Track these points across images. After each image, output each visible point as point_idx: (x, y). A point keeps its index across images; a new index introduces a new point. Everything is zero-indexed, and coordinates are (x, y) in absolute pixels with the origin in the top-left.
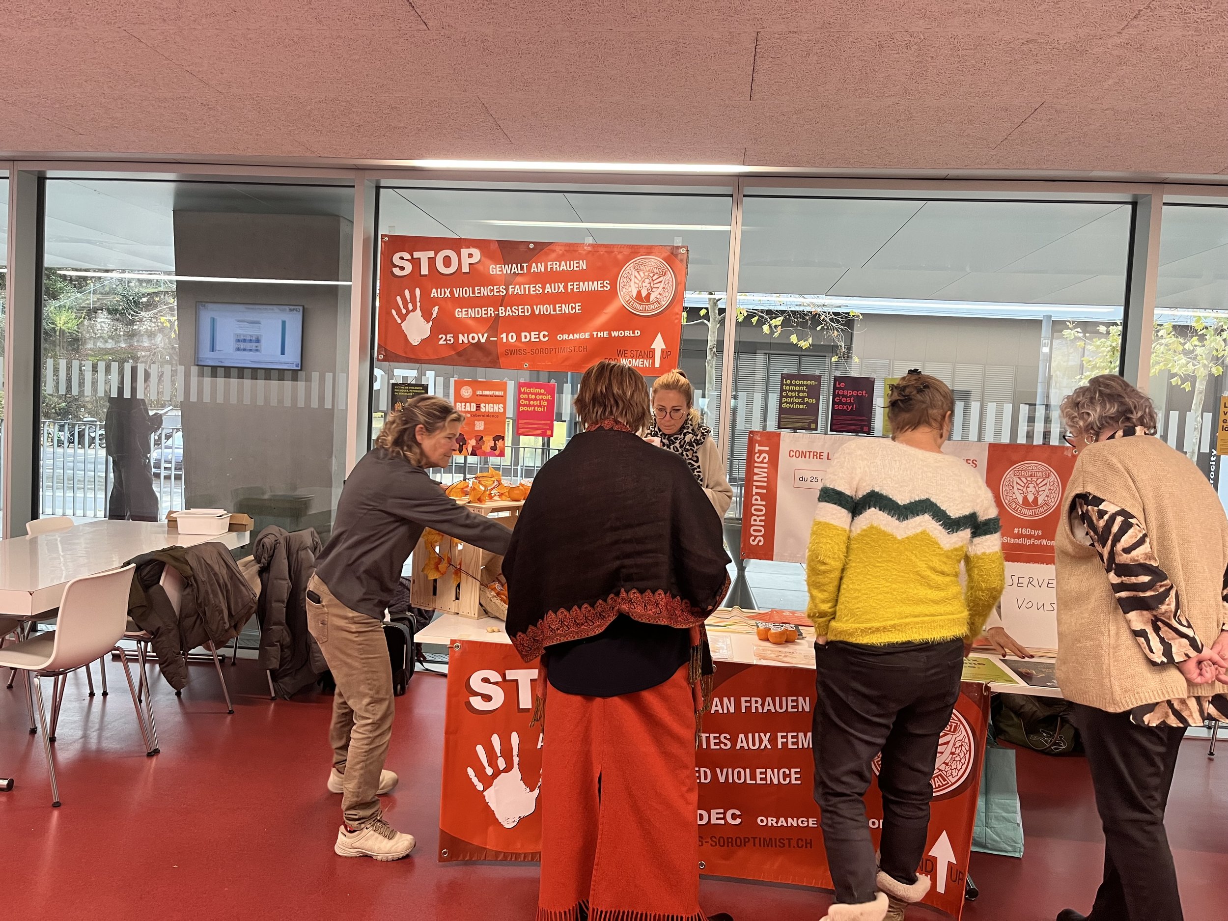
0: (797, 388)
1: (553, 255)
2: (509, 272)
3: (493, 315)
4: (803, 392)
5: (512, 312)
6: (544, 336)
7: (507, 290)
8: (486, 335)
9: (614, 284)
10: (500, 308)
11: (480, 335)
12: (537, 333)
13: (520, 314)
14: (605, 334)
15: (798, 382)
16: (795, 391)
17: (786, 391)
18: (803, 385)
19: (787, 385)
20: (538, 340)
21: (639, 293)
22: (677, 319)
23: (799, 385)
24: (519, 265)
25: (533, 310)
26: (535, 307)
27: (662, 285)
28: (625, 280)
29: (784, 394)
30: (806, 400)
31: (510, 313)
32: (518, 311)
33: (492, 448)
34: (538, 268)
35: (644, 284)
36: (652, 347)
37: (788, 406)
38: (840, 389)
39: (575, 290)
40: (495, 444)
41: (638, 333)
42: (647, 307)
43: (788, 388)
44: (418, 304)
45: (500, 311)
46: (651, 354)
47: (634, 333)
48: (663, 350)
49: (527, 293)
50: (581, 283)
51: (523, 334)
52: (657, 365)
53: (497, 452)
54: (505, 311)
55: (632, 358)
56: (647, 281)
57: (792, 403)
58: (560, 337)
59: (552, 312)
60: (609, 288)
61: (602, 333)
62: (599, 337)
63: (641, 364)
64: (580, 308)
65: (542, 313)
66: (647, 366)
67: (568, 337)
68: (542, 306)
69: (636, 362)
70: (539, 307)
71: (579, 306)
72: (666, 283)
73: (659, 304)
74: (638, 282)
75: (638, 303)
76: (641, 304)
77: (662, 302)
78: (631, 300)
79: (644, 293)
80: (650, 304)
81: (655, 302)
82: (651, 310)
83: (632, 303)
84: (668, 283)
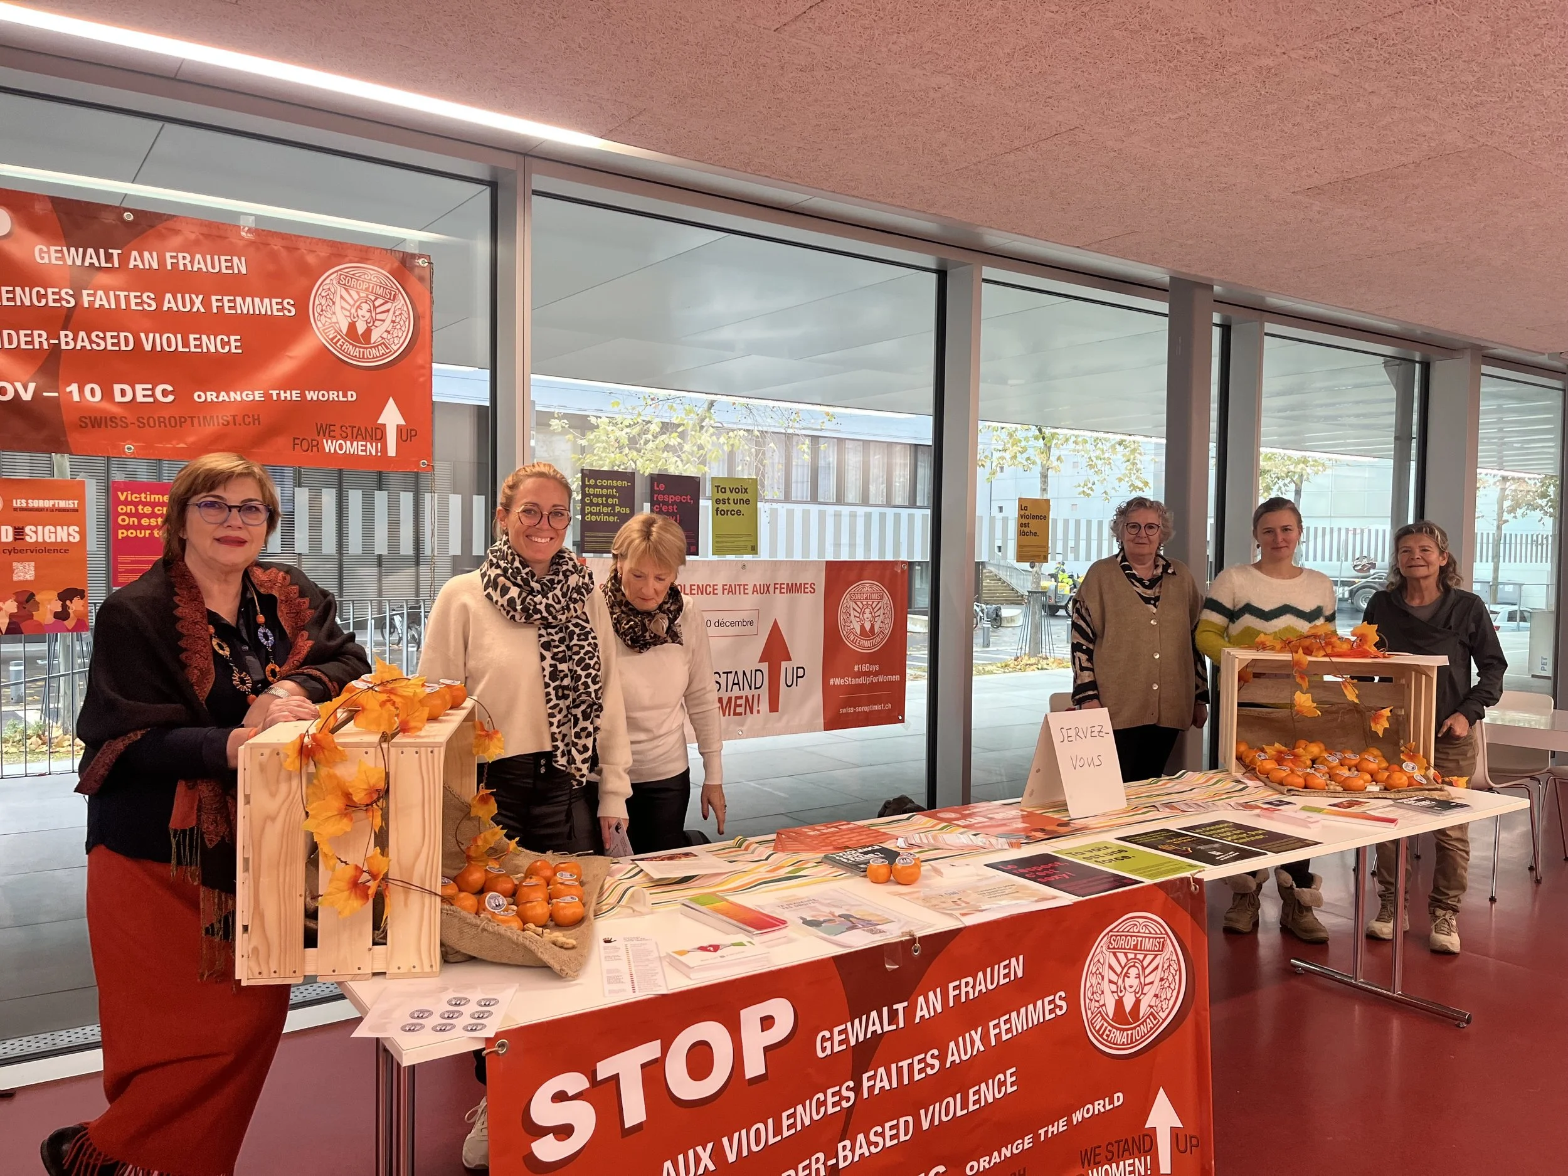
0: (604, 492)
1: (177, 240)
2: (79, 262)
3: (46, 346)
4: (613, 497)
5: (91, 342)
6: (165, 393)
7: (77, 296)
8: (32, 386)
9: (302, 306)
10: (62, 333)
11: (19, 386)
12: (150, 386)
13: (110, 348)
14: (295, 395)
15: (605, 483)
16: (601, 496)
17: (589, 495)
18: (612, 487)
19: (590, 486)
20: (151, 400)
21: (352, 326)
22: (423, 375)
23: (607, 487)
24: (102, 251)
25: (138, 341)
26: (143, 335)
27: (389, 317)
28: (323, 301)
29: (587, 500)
30: (617, 509)
31: (87, 344)
32: (104, 341)
33: (57, 615)
34: (144, 260)
35: (360, 312)
36: (379, 422)
37: (594, 518)
38: (660, 492)
39: (227, 311)
40: (64, 607)
41: (352, 396)
42: (367, 352)
43: (591, 491)
45: (63, 340)
46: (378, 434)
47: (345, 396)
48: (399, 428)
49: (123, 306)
50: (239, 300)
51: (117, 388)
52: (392, 451)
53: (70, 623)
54: (75, 339)
55: (345, 438)
56: (365, 307)
57: (598, 514)
58: (199, 396)
59: (180, 349)
60: (293, 313)
61: (288, 392)
62: (283, 399)
63: (362, 451)
64: (239, 344)
65: (159, 349)
66: (374, 454)
67: (217, 397)
68: (157, 336)
69: (353, 447)
70: (151, 335)
71: (236, 340)
72: (397, 313)
73: (388, 348)
74: (348, 307)
75: (350, 344)
76: (357, 346)
77: (393, 346)
78: (339, 337)
79: (361, 328)
80: (371, 348)
81: (380, 345)
82: (374, 358)
83: (340, 343)
84: (401, 314)
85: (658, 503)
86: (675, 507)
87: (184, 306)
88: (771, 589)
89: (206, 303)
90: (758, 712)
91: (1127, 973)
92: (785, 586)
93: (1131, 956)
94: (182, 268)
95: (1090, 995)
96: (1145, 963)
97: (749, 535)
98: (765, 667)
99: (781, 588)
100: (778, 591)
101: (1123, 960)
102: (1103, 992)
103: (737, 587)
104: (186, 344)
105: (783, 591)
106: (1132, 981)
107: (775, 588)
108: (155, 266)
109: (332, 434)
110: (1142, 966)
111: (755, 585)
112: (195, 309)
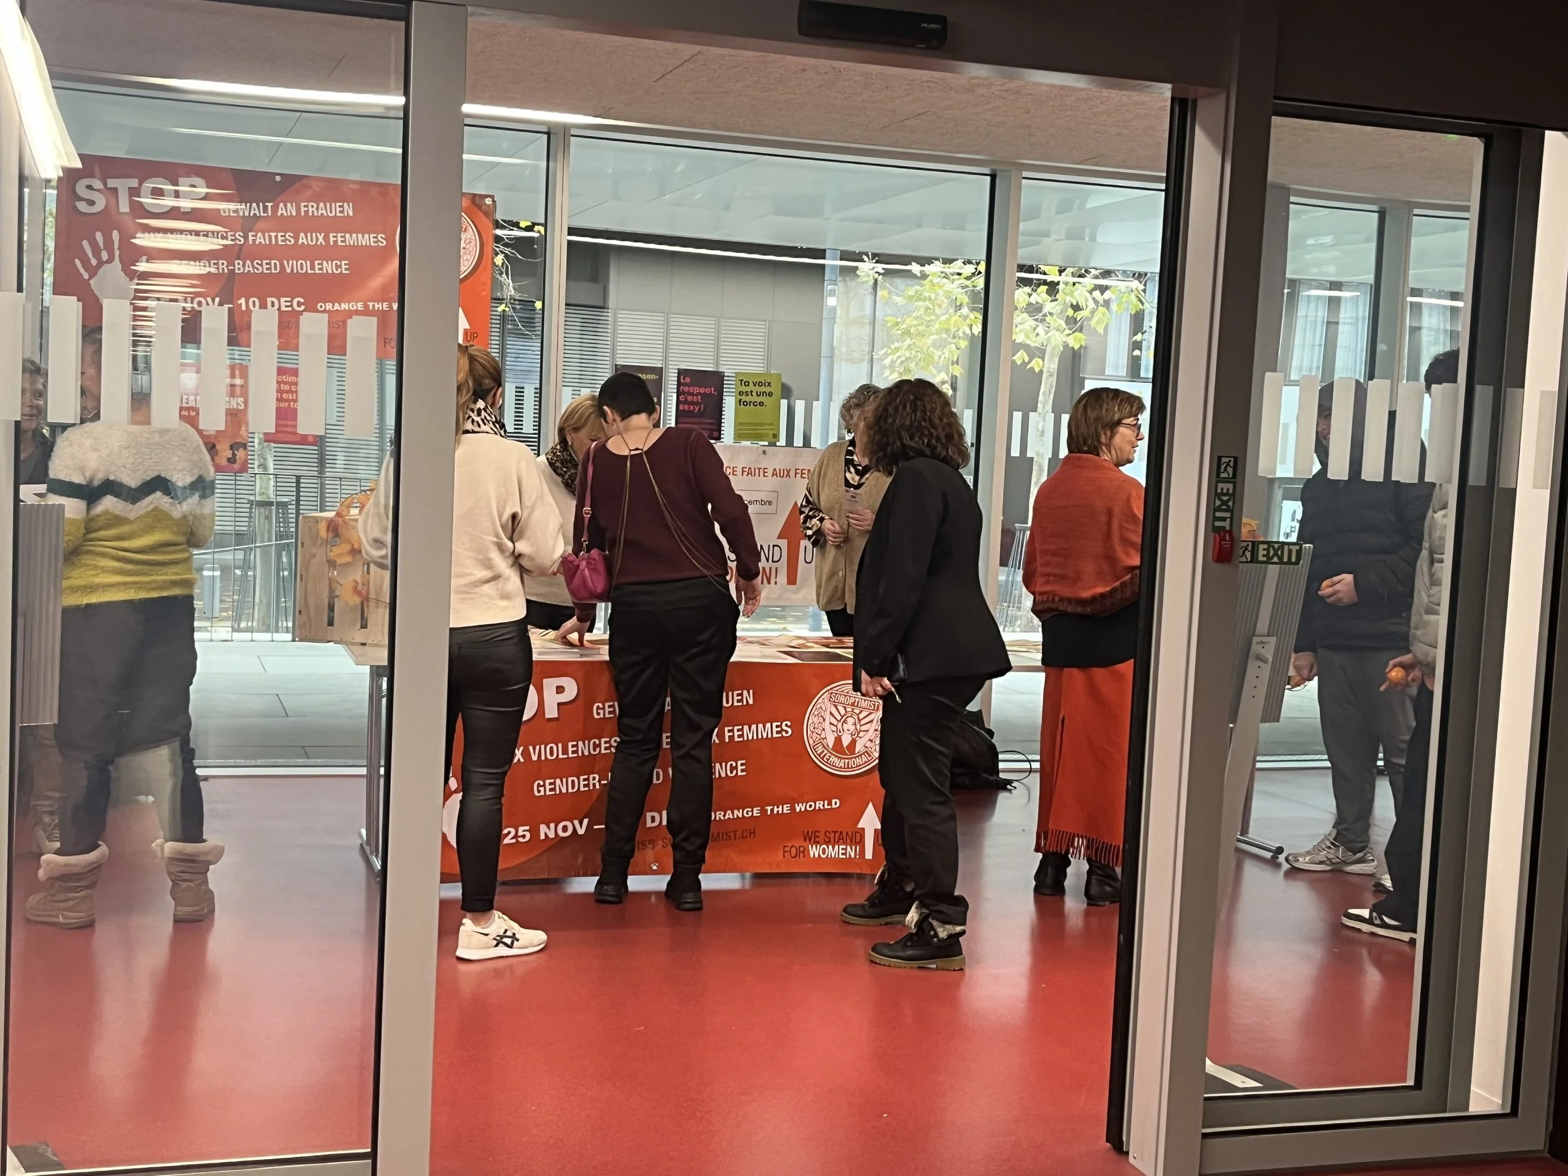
1: (309, 193)
2: (247, 214)
3: (226, 271)
5: (254, 267)
6: (299, 304)
7: (246, 237)
9: (391, 238)
10: (236, 262)
12: (289, 299)
13: (265, 271)
14: (385, 306)
20: (290, 309)
22: (485, 290)
24: (261, 204)
25: (282, 266)
26: (285, 262)
31: (251, 269)
32: (263, 267)
33: (229, 460)
34: (287, 210)
38: (685, 384)
39: (340, 243)
40: (234, 454)
44: (117, 253)
45: (237, 266)
48: (466, 330)
49: (274, 242)
50: (348, 235)
53: (237, 466)
54: (244, 266)
58: (321, 306)
59: (309, 271)
60: (384, 244)
61: (380, 304)
62: (376, 308)
64: (347, 267)
65: (295, 271)
67: (333, 307)
68: (295, 262)
70: (291, 262)
71: (345, 264)
72: (467, 242)
77: (463, 267)
84: (470, 242)
85: (684, 393)
86: (699, 397)
87: (312, 241)
88: (792, 473)
89: (326, 238)
90: (776, 583)
91: (845, 720)
92: (806, 472)
93: (848, 710)
94: (311, 214)
95: (812, 729)
96: (861, 716)
97: (771, 424)
98: (784, 543)
99: (802, 473)
100: (799, 476)
101: (843, 712)
102: (824, 730)
103: (757, 471)
104: (313, 268)
105: (804, 476)
106: (850, 726)
107: (796, 473)
108: (294, 214)
110: (858, 718)
111: (775, 470)
112: (319, 243)
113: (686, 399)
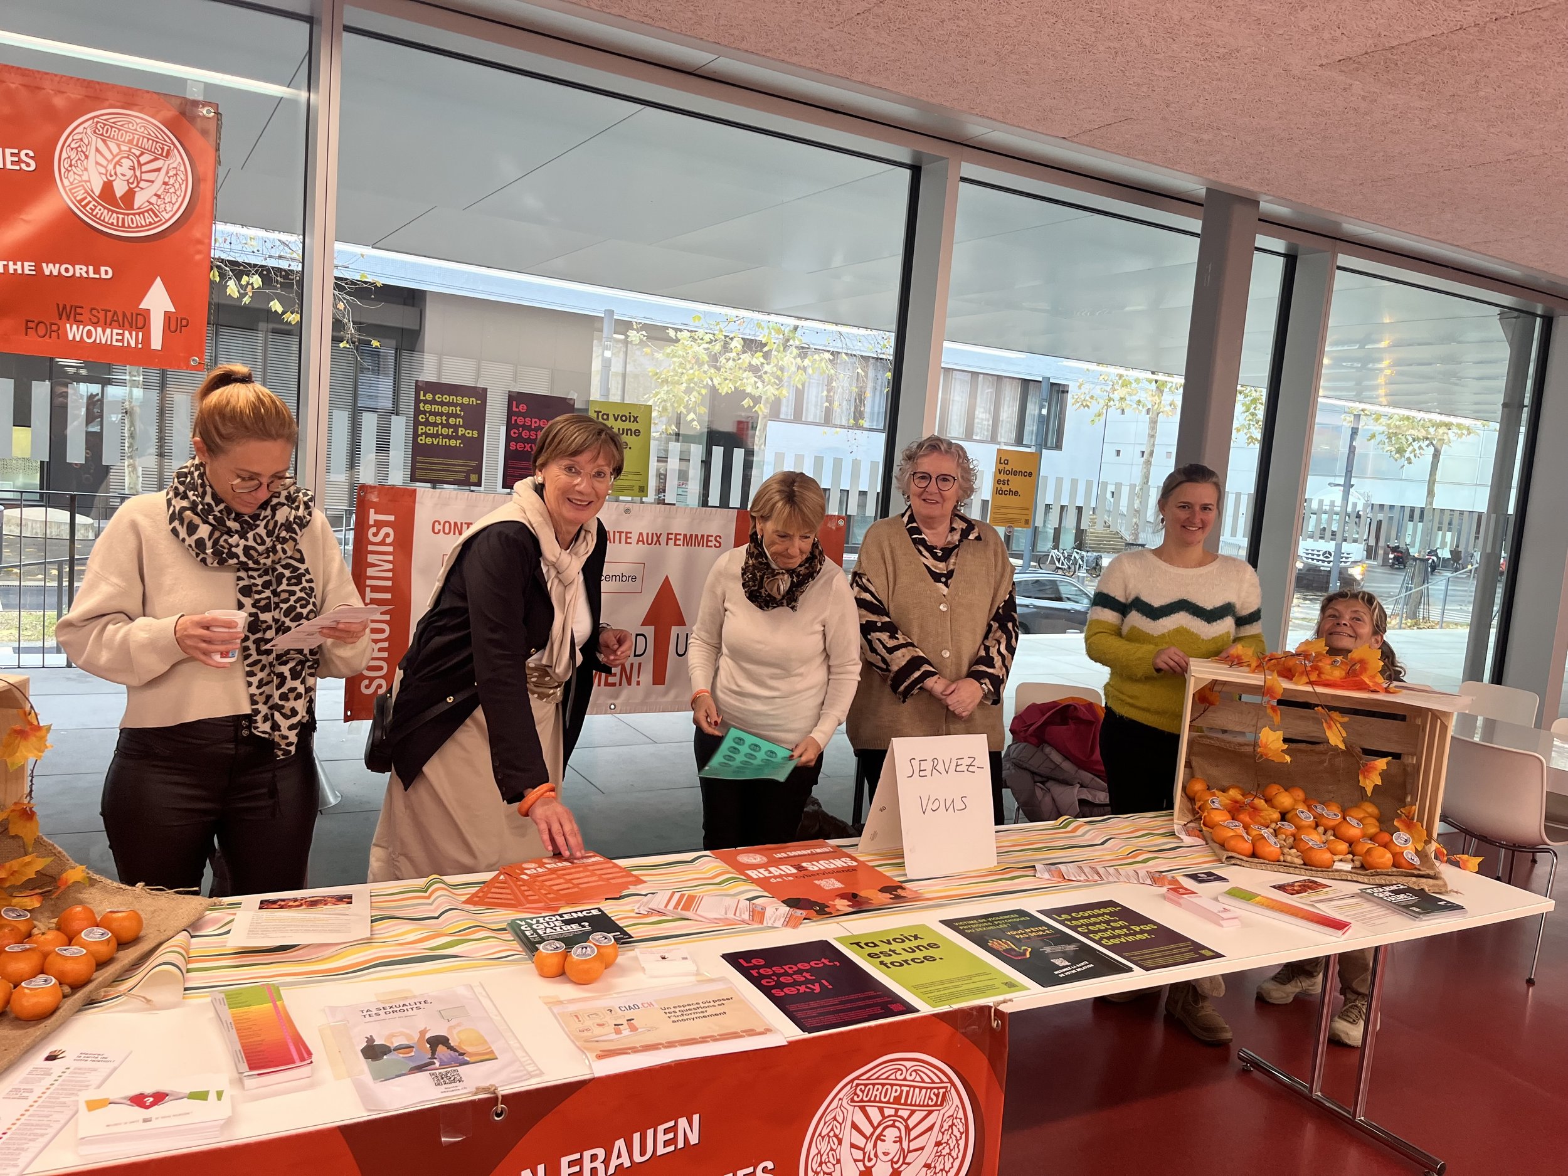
0: (445, 409)
4: (456, 416)
9: (45, 159)
14: (28, 268)
15: (446, 398)
16: (441, 414)
17: (424, 413)
18: (455, 405)
19: (426, 402)
21: (108, 187)
22: (199, 252)
23: (449, 404)
27: (161, 177)
28: (73, 154)
29: (421, 418)
30: (461, 431)
35: (119, 169)
36: (142, 306)
37: (429, 441)
41: (106, 272)
42: (128, 219)
43: (428, 407)
46: (140, 321)
47: (97, 271)
48: (168, 316)
52: (156, 344)
55: (95, 324)
56: (126, 163)
57: (436, 436)
60: (33, 167)
61: (19, 263)
62: (11, 271)
63: (117, 340)
66: (133, 345)
69: (103, 336)
72: (171, 173)
73: (157, 216)
74: (104, 163)
75: (105, 208)
76: (113, 212)
77: (164, 213)
78: (89, 199)
79: (120, 189)
80: (134, 214)
81: (147, 211)
82: (137, 227)
83: (91, 205)
84: (176, 175)
85: (516, 426)
88: (663, 539)
90: (638, 683)
91: (881, 1134)
92: (681, 537)
93: (887, 1112)
95: (815, 1166)
96: (911, 1123)
97: (637, 473)
98: (650, 631)
99: (676, 539)
100: (671, 542)
101: (876, 1116)
102: (839, 1161)
103: (617, 535)
105: (678, 542)
106: (889, 1146)
107: (668, 539)
109: (78, 317)
110: (907, 1127)
111: (641, 534)
113: (520, 434)
